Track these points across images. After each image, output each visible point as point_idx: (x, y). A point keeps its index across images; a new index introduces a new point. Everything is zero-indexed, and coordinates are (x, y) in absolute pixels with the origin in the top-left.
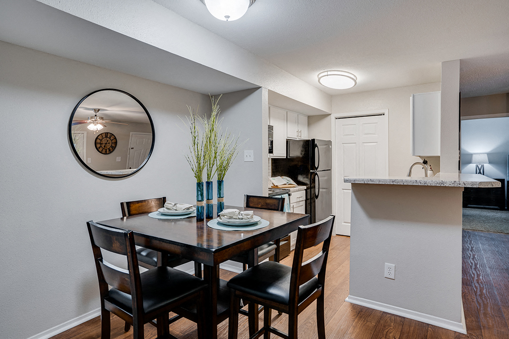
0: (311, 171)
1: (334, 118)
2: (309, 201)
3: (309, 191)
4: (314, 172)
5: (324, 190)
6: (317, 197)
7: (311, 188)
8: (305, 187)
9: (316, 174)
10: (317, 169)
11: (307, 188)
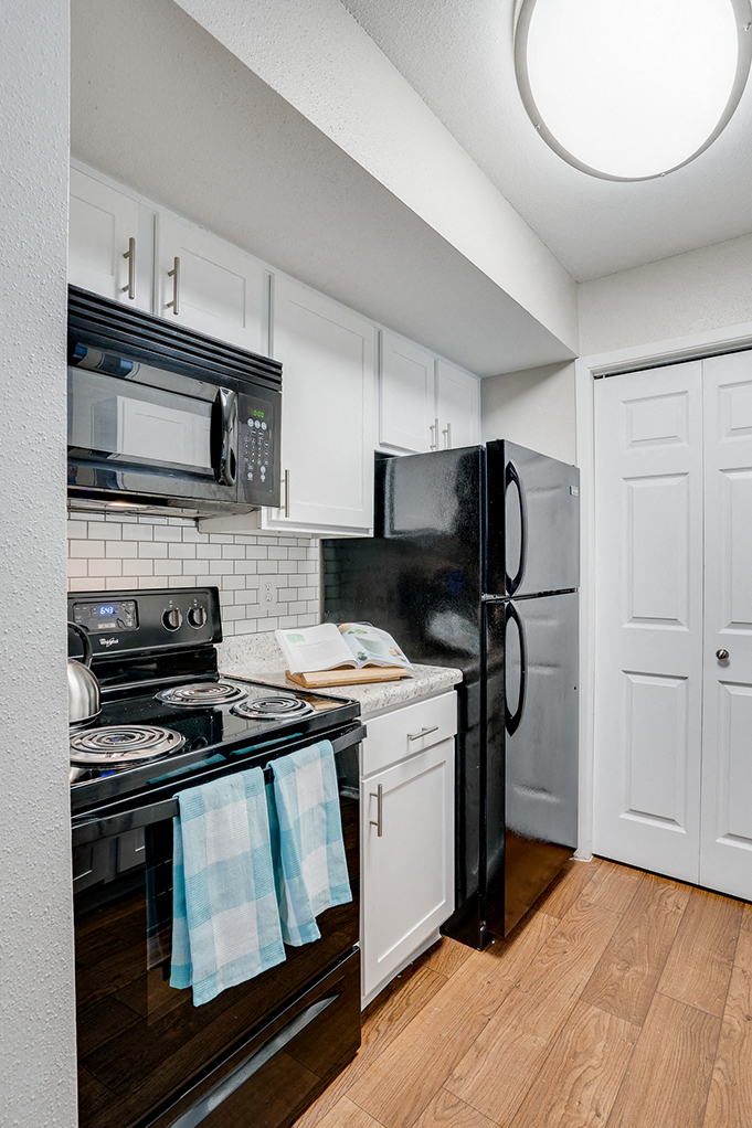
0: (485, 597)
1: (589, 376)
2: (473, 738)
3: (474, 687)
4: (500, 604)
5: (547, 671)
6: (513, 723)
7: (484, 674)
8: (455, 675)
9: (511, 612)
10: (513, 586)
11: (467, 678)
